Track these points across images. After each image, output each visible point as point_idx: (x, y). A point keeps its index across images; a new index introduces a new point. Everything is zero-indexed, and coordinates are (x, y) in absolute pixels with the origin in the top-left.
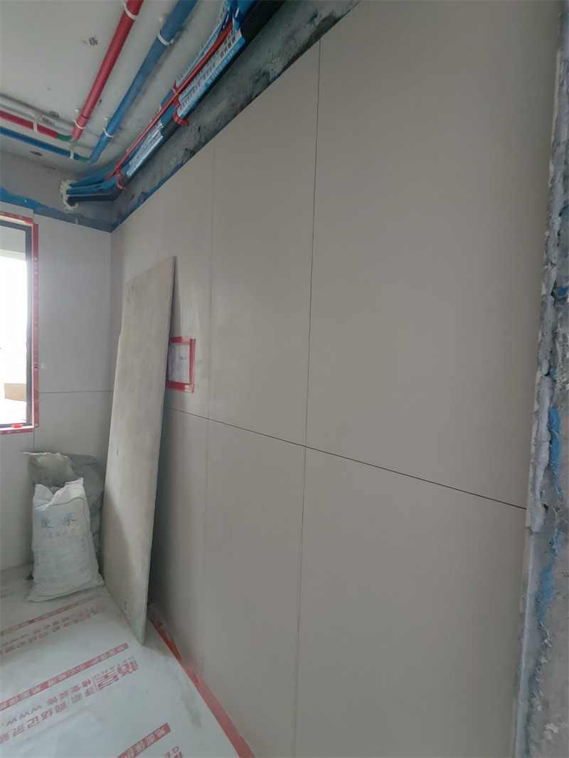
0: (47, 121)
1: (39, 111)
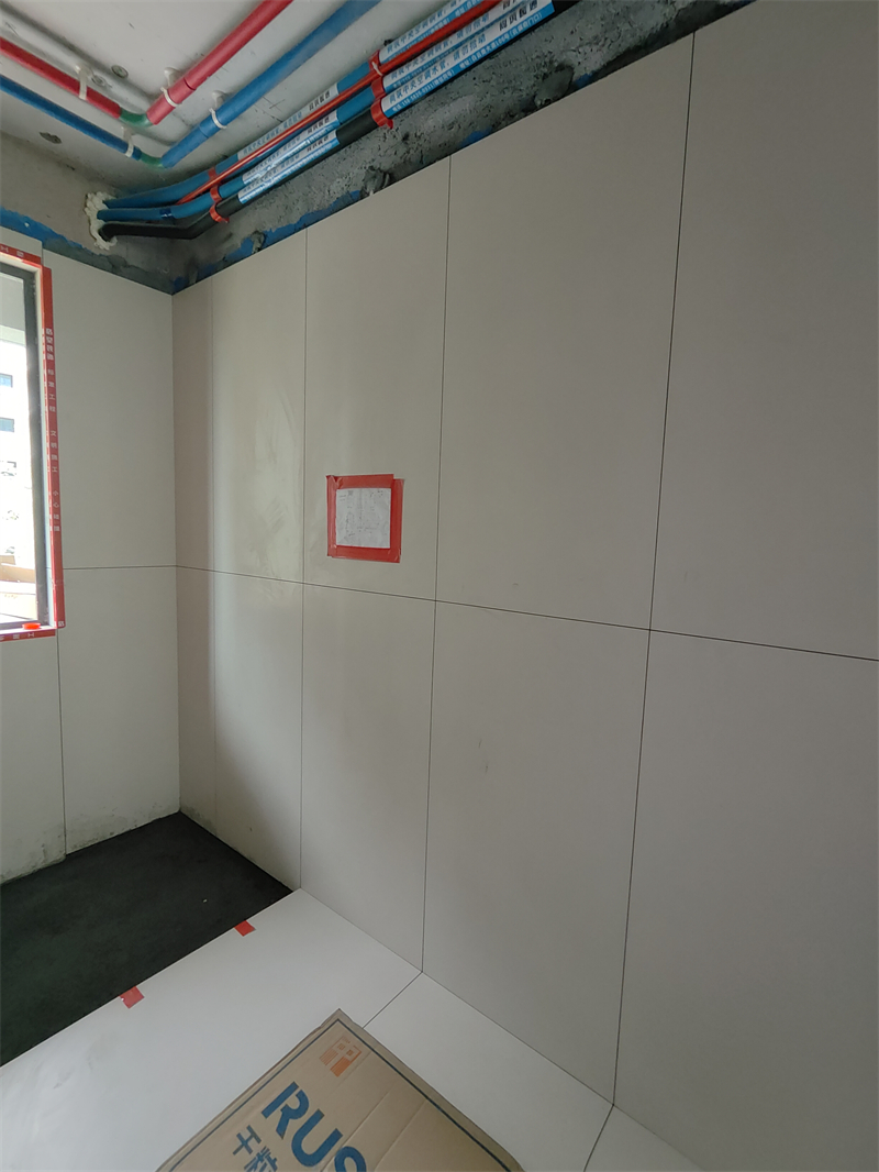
0: (98, 83)
1: (92, 62)
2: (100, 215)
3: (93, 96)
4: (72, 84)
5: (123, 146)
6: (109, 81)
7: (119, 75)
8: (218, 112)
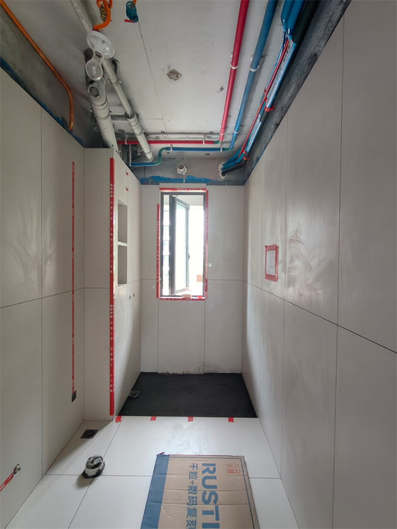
0: (209, 137)
1: (205, 134)
2: (222, 169)
3: (206, 142)
4: (201, 142)
5: (219, 149)
6: (211, 136)
7: (212, 133)
8: (235, 130)
